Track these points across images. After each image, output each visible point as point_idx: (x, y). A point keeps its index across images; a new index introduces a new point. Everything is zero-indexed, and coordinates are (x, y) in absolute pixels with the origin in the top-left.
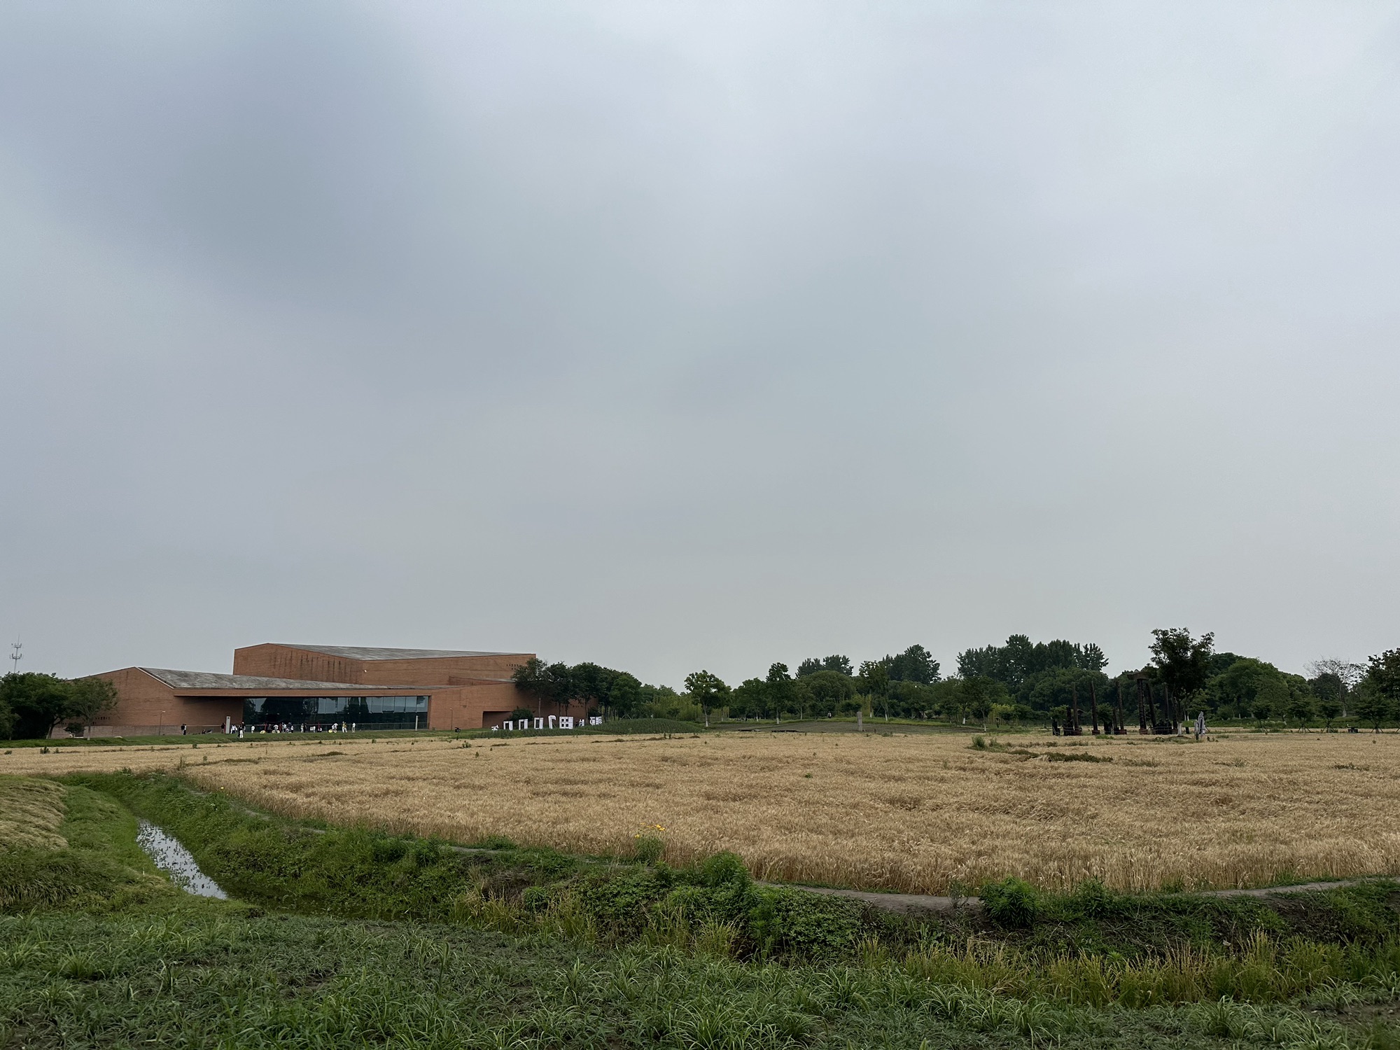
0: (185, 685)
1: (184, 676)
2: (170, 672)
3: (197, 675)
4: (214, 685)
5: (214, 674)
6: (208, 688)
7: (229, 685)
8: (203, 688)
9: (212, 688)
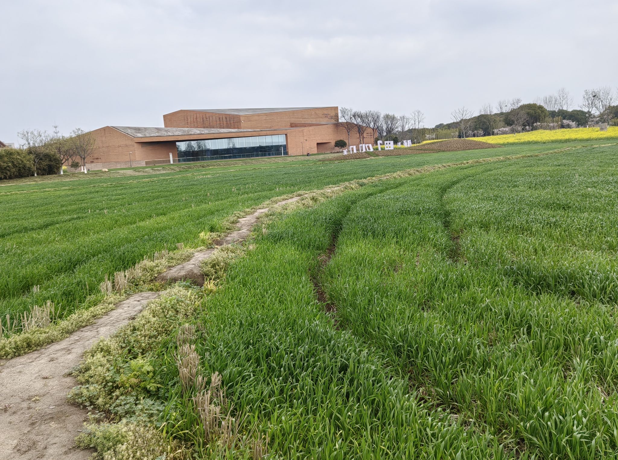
0: (140, 135)
1: (138, 130)
2: (129, 128)
3: (146, 129)
4: (157, 134)
5: (156, 128)
6: (154, 136)
7: (166, 134)
8: (151, 137)
9: (156, 136)
